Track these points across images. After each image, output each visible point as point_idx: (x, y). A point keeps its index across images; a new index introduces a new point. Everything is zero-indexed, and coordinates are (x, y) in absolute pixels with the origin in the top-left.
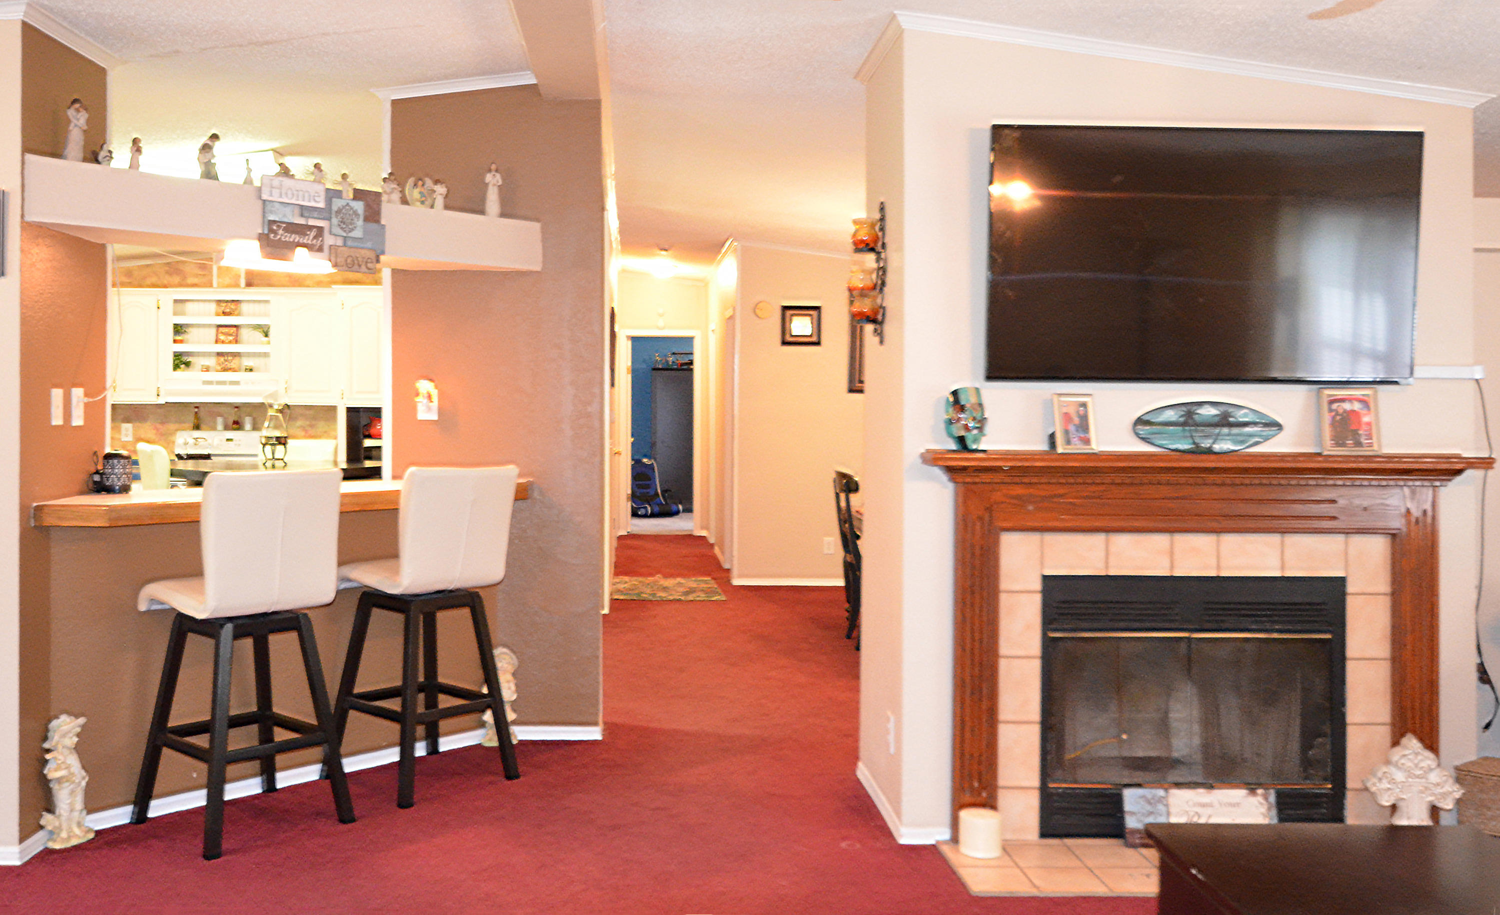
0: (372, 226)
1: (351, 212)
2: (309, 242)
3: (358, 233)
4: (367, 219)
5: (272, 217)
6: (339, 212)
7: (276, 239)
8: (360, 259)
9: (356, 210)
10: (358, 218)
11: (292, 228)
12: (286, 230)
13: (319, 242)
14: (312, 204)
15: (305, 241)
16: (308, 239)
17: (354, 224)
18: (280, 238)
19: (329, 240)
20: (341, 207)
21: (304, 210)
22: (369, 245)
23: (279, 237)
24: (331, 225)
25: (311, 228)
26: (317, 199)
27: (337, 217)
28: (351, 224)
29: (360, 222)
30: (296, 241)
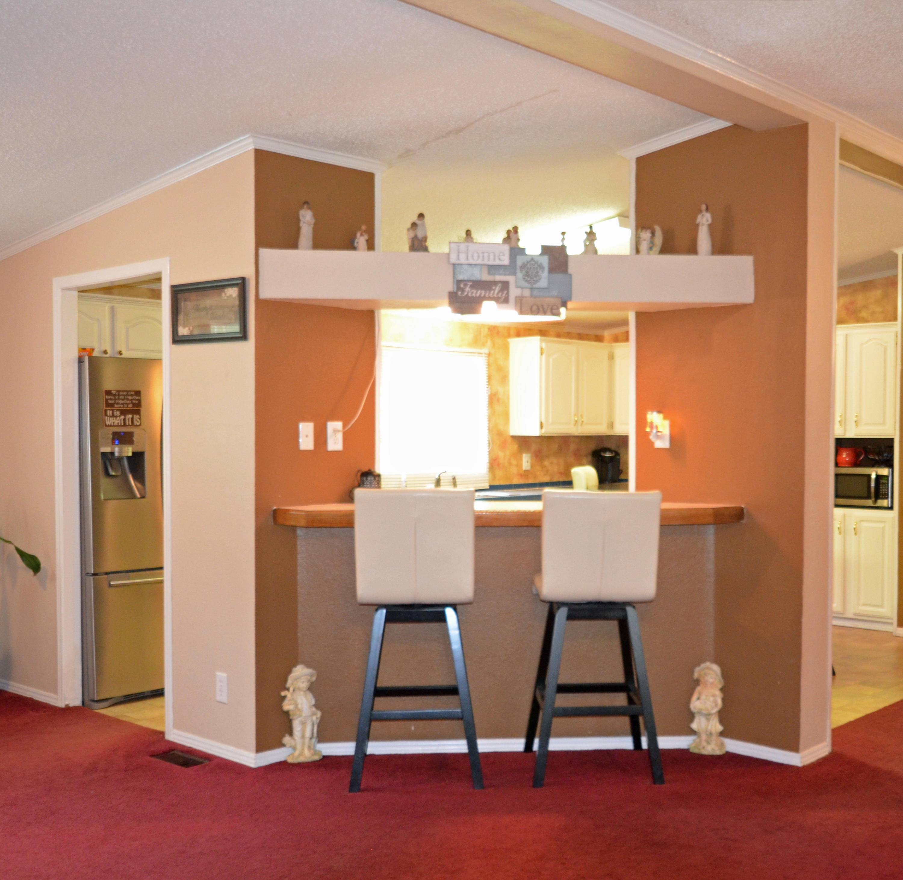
0: (559, 277)
1: (536, 266)
2: (495, 295)
3: (543, 283)
4: (552, 270)
5: (461, 277)
6: (523, 266)
7: (464, 295)
8: (545, 307)
9: (541, 264)
10: (543, 272)
11: (477, 284)
12: (472, 287)
13: (504, 295)
14: (497, 262)
15: (491, 295)
16: (494, 293)
17: (538, 276)
18: (467, 295)
19: (514, 292)
20: (526, 263)
21: (492, 268)
22: (555, 293)
23: (466, 294)
24: (516, 279)
25: (495, 283)
26: (502, 258)
27: (521, 271)
28: (536, 276)
29: (545, 274)
30: (482, 295)
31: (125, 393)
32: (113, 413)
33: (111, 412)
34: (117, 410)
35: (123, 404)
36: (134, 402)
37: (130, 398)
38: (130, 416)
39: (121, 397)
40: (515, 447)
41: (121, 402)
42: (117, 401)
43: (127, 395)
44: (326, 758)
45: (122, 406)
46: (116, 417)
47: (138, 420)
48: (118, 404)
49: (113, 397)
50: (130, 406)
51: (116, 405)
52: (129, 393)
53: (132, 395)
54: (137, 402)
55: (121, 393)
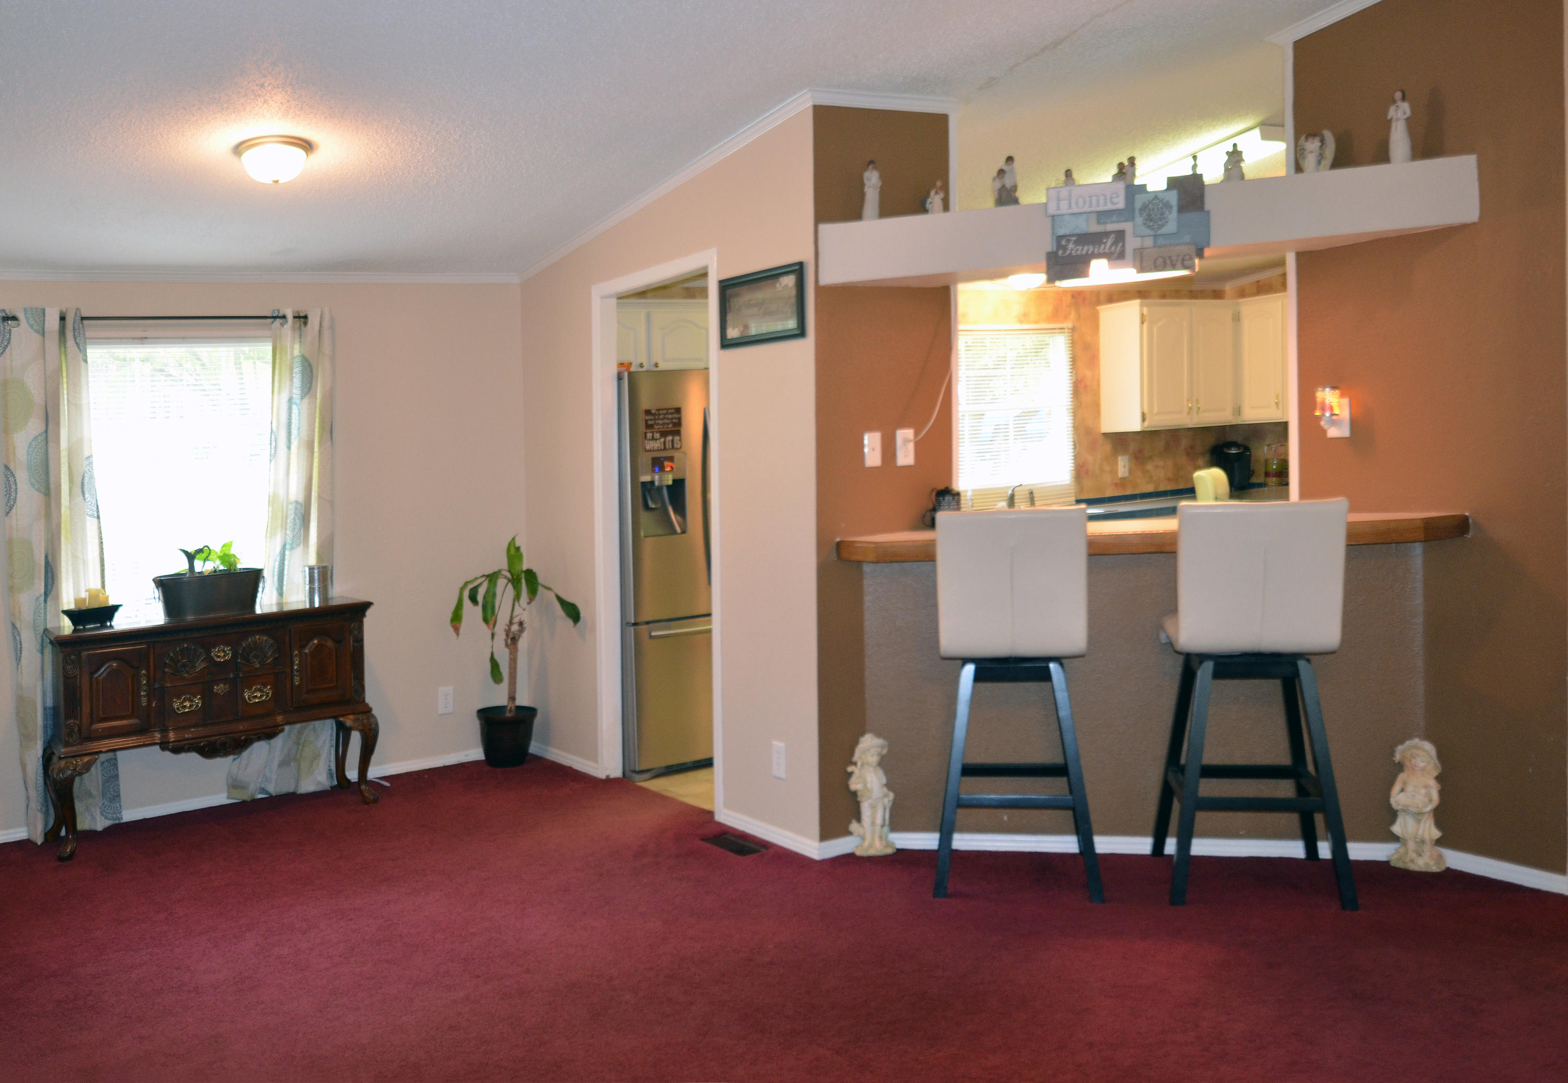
0: (1192, 216)
1: (1161, 205)
2: (1107, 250)
3: (1171, 226)
4: (1182, 209)
5: (1061, 232)
6: (1144, 208)
7: (1065, 255)
8: (1174, 258)
9: (1168, 202)
10: (1170, 212)
11: (1084, 238)
12: (1077, 243)
13: (1119, 248)
14: (1109, 207)
15: (1101, 251)
16: (1105, 248)
17: (1164, 218)
18: (1070, 253)
19: (1132, 243)
20: (1147, 203)
21: (1103, 216)
22: (1187, 238)
23: (1068, 252)
24: (1134, 226)
25: (1107, 234)
26: (1115, 200)
27: (1141, 214)
28: (1160, 219)
29: (1173, 215)
30: (1090, 252)
31: (665, 412)
32: (653, 436)
33: (651, 435)
34: (657, 432)
35: (663, 424)
36: (674, 421)
37: (670, 416)
38: (670, 438)
39: (661, 417)
40: (1108, 448)
41: (660, 422)
42: (657, 422)
43: (667, 413)
44: (900, 851)
45: (661, 427)
46: (656, 439)
47: (679, 442)
48: (658, 424)
49: (653, 418)
50: (670, 426)
51: (656, 427)
52: (670, 411)
53: (672, 413)
54: (677, 421)
55: (661, 412)
